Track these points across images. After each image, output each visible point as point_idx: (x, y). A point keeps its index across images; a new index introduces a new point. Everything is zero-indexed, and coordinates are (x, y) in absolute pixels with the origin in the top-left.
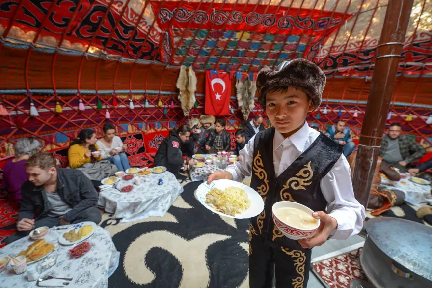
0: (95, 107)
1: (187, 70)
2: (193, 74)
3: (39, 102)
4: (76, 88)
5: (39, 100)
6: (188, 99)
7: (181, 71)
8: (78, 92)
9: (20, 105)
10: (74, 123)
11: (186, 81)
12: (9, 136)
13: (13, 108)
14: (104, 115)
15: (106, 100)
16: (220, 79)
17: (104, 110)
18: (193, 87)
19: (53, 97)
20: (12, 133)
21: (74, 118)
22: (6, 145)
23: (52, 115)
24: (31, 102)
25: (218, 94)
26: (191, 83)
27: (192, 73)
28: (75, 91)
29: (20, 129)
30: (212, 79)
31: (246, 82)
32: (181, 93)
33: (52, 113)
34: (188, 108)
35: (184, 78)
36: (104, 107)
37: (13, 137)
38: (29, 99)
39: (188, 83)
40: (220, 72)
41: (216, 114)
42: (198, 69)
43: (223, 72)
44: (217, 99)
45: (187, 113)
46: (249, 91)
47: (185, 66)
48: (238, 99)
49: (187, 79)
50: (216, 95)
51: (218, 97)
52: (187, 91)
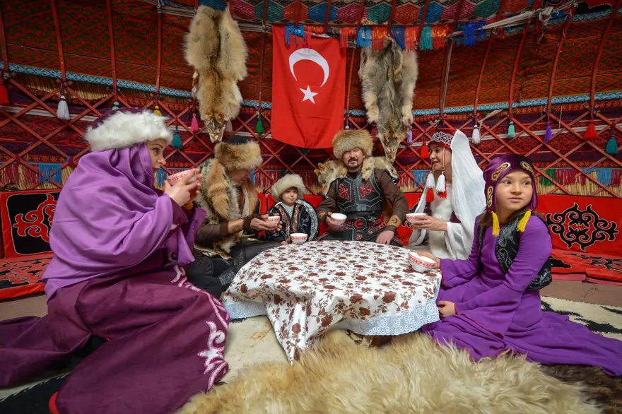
1: (216, 20)
2: (232, 26)
11: (212, 45)
16: (312, 51)
31: (386, 59)
32: (196, 76)
34: (219, 118)
35: (207, 36)
39: (218, 50)
40: (313, 32)
41: (306, 142)
42: (251, 21)
43: (320, 33)
44: (305, 99)
45: (217, 134)
46: (397, 80)
47: (209, 8)
48: (368, 105)
49: (216, 40)
50: (302, 90)
51: (309, 95)
52: (216, 71)
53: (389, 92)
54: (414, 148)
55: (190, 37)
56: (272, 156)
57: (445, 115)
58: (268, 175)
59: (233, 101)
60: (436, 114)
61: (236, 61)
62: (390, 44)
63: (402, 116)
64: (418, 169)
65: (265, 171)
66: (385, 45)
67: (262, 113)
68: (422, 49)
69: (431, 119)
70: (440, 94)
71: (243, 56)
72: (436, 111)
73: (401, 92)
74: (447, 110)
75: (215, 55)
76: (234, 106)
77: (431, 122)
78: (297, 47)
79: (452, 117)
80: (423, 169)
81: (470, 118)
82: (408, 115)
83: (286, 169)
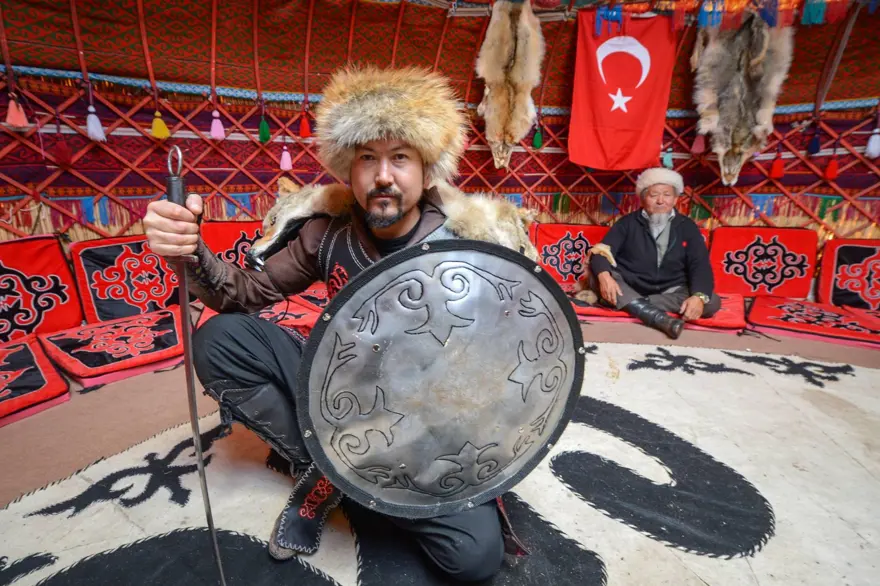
0: (256, 138)
1: (514, 16)
2: (534, 26)
3: (115, 109)
4: (205, 81)
5: (116, 104)
6: (510, 109)
7: (495, 18)
8: (213, 91)
9: (65, 111)
10: (204, 178)
11: (506, 50)
12: (40, 188)
13: (50, 116)
14: (277, 161)
15: (285, 120)
16: (630, 40)
17: (279, 148)
18: (531, 73)
19: (149, 98)
20: (50, 180)
21: (203, 163)
22: (33, 208)
23: (147, 147)
24: (89, 104)
25: (619, 92)
26: (525, 55)
27: (529, 23)
28: (204, 89)
29: (66, 173)
30: (599, 40)
31: (740, 39)
32: (487, 91)
33: (147, 143)
34: (508, 138)
35: (502, 40)
36: (279, 139)
37: (51, 191)
38: (86, 96)
39: (513, 57)
40: (634, 12)
41: (607, 163)
42: (553, 9)
43: (643, 12)
44: (615, 107)
45: (503, 158)
46: (754, 74)
47: (507, 3)
48: (702, 109)
49: (512, 43)
50: (612, 96)
51: (620, 101)
52: (510, 82)
53: (738, 89)
54: (759, 161)
55: (484, 45)
56: (546, 176)
57: (823, 113)
58: (538, 199)
59: (523, 118)
60: (808, 112)
62: (752, 18)
63: (756, 124)
64: (762, 192)
65: (534, 195)
66: (743, 20)
67: (541, 122)
68: (804, 22)
69: (796, 120)
70: (820, 84)
72: (808, 107)
73: (759, 90)
74: (826, 106)
75: (510, 63)
77: (796, 125)
78: (609, 36)
79: (835, 116)
80: (769, 192)
81: (870, 117)
82: (766, 123)
83: (562, 191)
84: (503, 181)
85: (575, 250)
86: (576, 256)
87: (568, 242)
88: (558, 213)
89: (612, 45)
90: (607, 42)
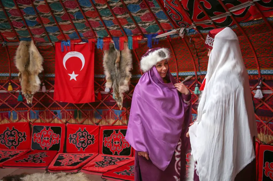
1: (28, 46)
2: (35, 50)
7: (20, 47)
11: (25, 59)
16: (76, 52)
25: (73, 73)
34: (29, 93)
35: (24, 55)
39: (28, 61)
40: (75, 42)
43: (80, 42)
44: (71, 79)
45: (30, 100)
47: (25, 41)
49: (27, 56)
50: (69, 74)
55: (16, 57)
58: (68, 112)
59: (36, 84)
61: (37, 65)
65: (66, 110)
66: (111, 46)
71: (41, 61)
75: (27, 64)
76: (36, 86)
78: (68, 51)
83: (77, 109)
84: (51, 105)
85: (83, 136)
86: (83, 139)
87: (80, 132)
88: (78, 118)
89: (70, 54)
90: (68, 53)
